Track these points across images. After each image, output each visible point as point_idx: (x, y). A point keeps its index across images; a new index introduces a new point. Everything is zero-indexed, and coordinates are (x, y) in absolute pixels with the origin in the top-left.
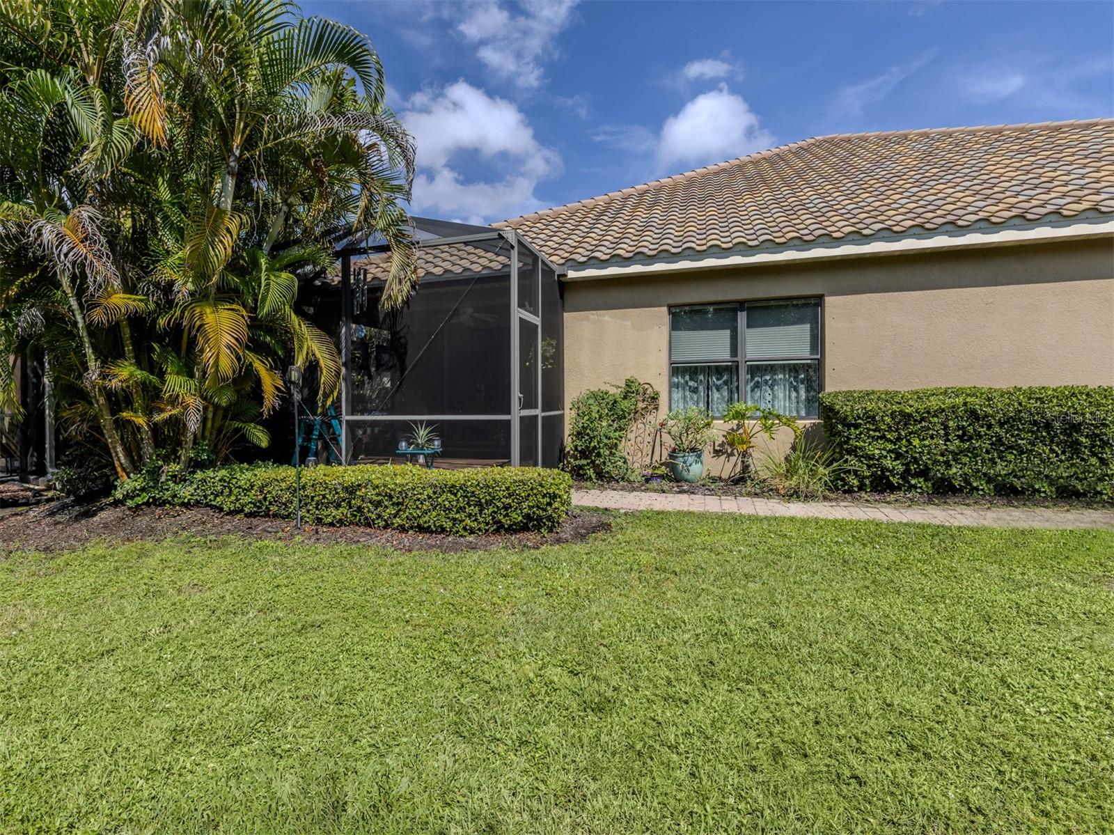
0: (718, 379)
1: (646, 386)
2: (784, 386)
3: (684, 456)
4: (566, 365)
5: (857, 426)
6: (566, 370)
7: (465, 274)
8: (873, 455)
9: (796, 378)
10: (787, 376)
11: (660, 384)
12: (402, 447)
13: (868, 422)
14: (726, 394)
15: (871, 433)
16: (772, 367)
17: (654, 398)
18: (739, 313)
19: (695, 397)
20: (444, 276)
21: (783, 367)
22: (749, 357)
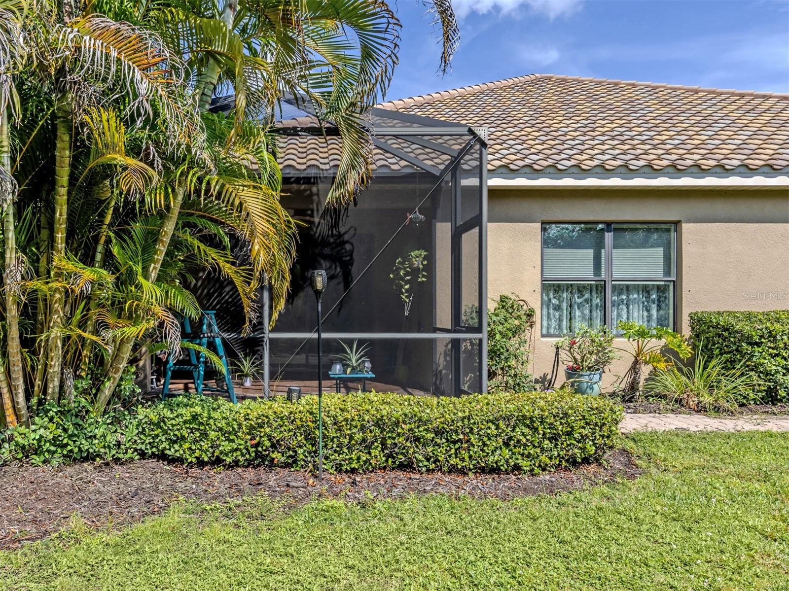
0: (579, 298)
1: (522, 303)
2: (639, 306)
3: (590, 374)
4: (438, 278)
5: (758, 344)
6: (438, 284)
7: (309, 171)
8: (771, 371)
9: (648, 297)
10: (641, 296)
11: (535, 302)
12: (336, 369)
13: (769, 341)
14: (587, 312)
15: (770, 350)
16: (628, 287)
17: (530, 315)
18: (606, 234)
19: (557, 314)
20: (306, 172)
21: (637, 288)
22: (616, 275)
